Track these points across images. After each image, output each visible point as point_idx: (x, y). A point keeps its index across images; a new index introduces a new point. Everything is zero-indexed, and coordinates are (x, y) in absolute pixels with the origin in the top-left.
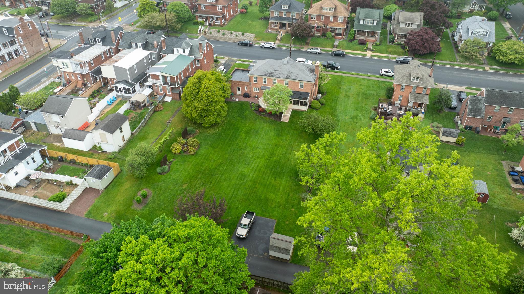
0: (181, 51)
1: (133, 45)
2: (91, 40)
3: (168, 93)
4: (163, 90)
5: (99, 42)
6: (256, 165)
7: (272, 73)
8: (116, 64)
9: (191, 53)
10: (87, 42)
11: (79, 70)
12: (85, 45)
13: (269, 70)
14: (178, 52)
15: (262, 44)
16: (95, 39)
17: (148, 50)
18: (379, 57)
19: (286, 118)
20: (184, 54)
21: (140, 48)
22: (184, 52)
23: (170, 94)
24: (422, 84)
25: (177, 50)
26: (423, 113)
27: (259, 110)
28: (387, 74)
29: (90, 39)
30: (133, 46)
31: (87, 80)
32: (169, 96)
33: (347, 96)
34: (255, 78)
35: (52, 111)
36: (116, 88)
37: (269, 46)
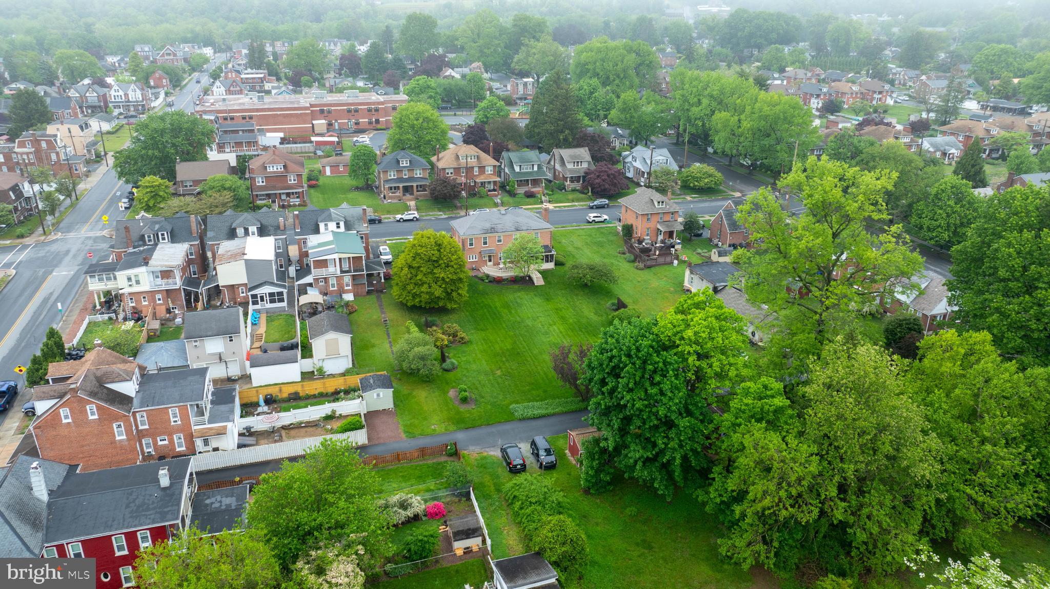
0: (332, 226)
1: (240, 231)
2: (149, 237)
3: (346, 288)
4: (337, 284)
5: (163, 239)
6: (558, 331)
7: (492, 228)
8: (246, 257)
9: (348, 227)
10: (136, 244)
11: (163, 284)
12: (134, 248)
13: (488, 225)
14: (327, 229)
15: (399, 217)
16: (157, 235)
17: (269, 235)
18: (565, 207)
19: (538, 280)
20: (338, 230)
21: (253, 234)
22: (338, 227)
23: (350, 288)
24: (669, 209)
25: (326, 225)
26: (679, 243)
27: (498, 281)
28: (597, 219)
29: (146, 236)
30: (238, 234)
31: (173, 302)
32: (348, 292)
33: (577, 248)
34: (471, 239)
35: (209, 333)
36: (254, 296)
37: (411, 217)
